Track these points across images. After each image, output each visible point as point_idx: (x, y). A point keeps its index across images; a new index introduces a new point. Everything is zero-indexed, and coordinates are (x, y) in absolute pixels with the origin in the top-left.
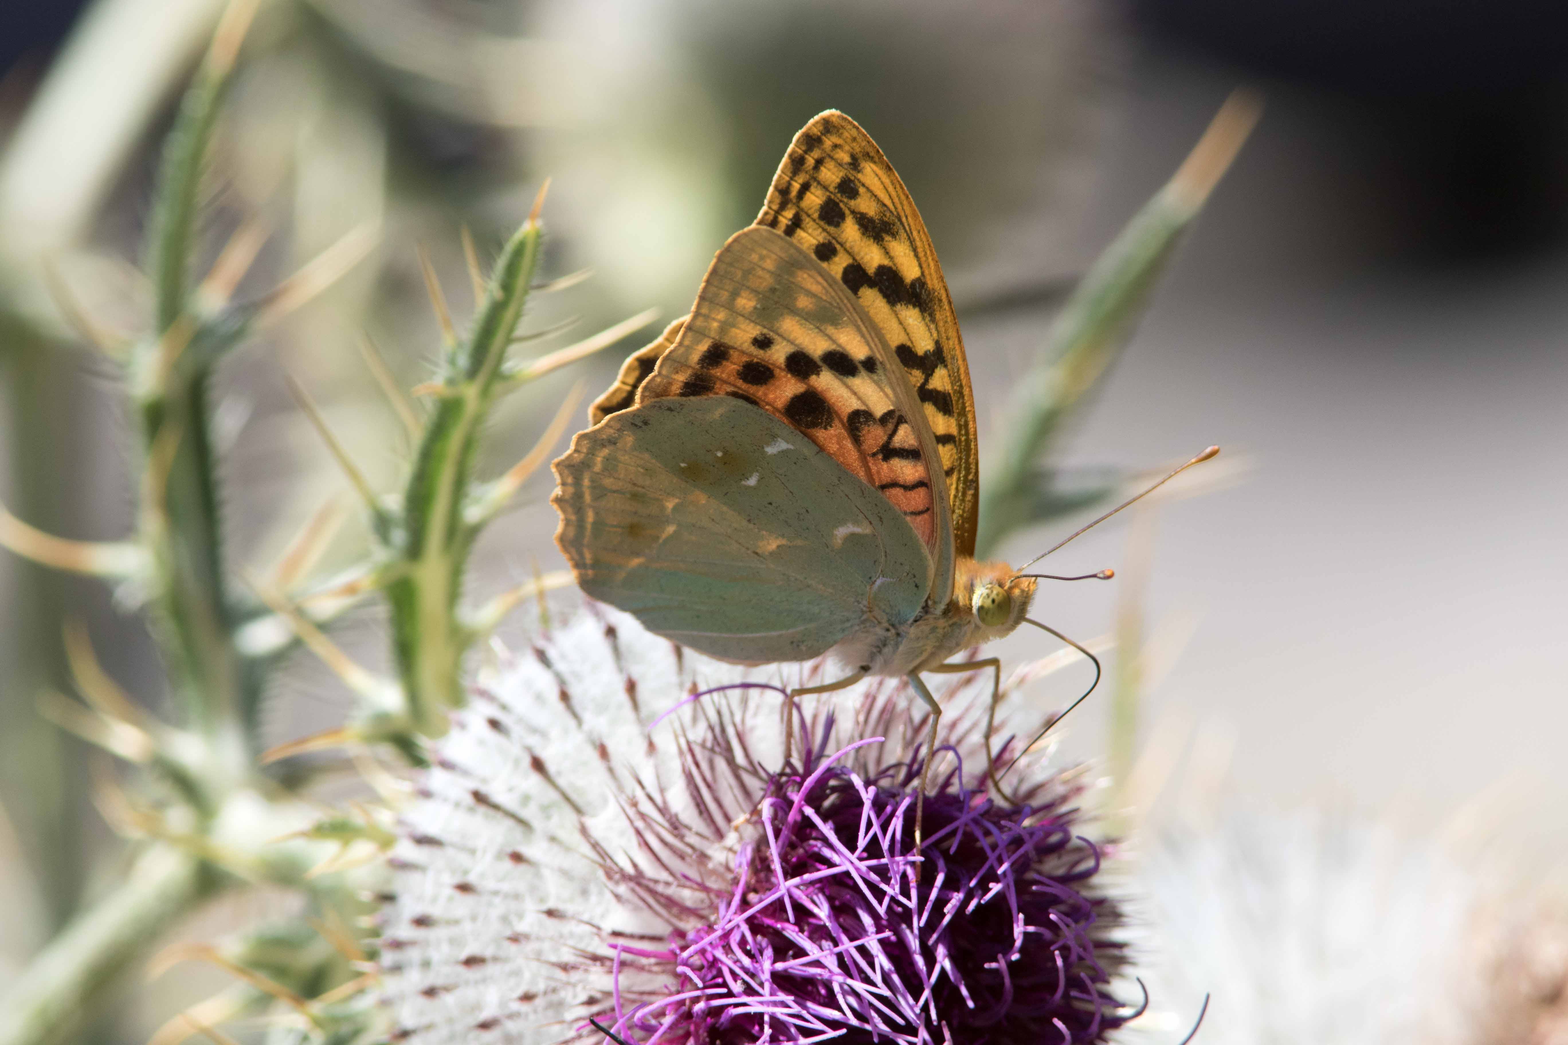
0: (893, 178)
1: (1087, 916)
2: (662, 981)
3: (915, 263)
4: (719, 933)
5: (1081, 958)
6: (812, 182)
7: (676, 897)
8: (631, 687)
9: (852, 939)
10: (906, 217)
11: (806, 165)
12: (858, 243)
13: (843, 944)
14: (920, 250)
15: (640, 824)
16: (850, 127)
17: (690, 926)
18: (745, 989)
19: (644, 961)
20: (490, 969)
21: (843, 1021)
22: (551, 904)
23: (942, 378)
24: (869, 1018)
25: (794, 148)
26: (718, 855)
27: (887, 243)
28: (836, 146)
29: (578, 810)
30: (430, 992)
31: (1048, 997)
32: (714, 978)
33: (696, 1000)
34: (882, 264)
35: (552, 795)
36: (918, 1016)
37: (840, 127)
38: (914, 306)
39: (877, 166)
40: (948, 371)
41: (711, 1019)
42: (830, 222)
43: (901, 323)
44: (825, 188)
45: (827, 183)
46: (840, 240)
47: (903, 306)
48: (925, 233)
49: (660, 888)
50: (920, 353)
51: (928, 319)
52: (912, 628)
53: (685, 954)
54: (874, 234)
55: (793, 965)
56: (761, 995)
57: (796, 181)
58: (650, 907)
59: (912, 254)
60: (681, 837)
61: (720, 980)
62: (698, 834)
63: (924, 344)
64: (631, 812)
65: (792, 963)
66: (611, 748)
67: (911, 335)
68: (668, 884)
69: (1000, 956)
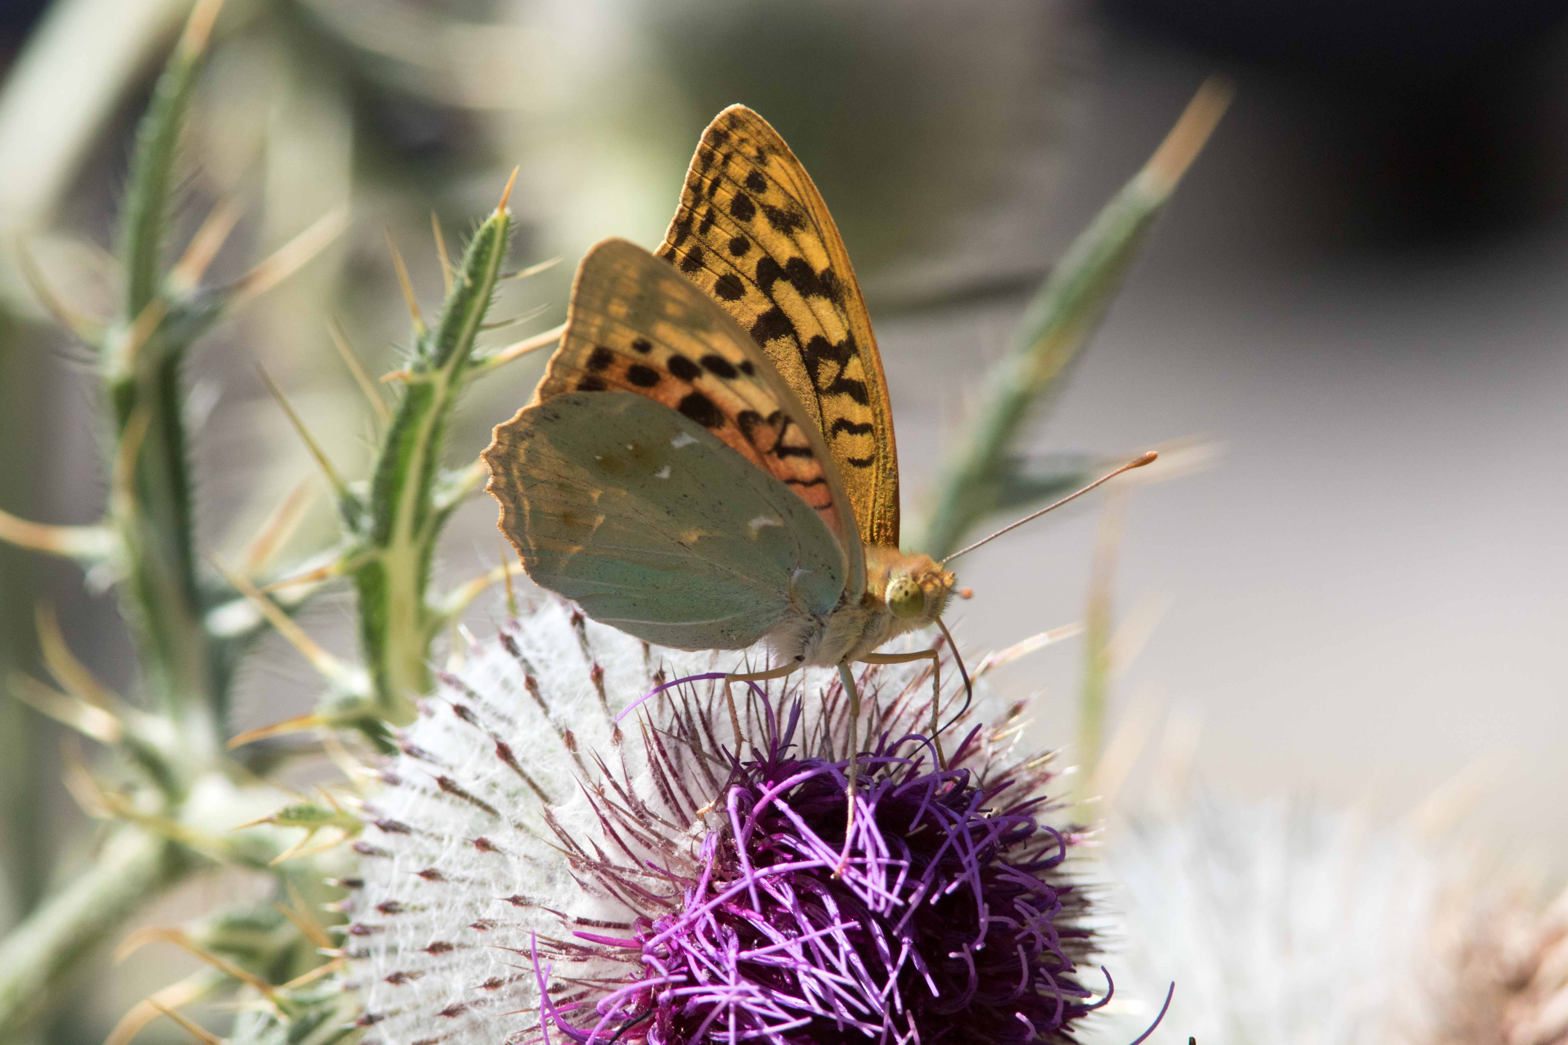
0: (798, 169)
1: (1053, 905)
2: (627, 969)
3: (824, 254)
4: (684, 922)
5: (1045, 948)
6: (721, 177)
7: (641, 885)
8: (598, 675)
9: (817, 928)
10: (813, 208)
11: (715, 161)
12: (769, 236)
13: (808, 933)
14: (828, 241)
15: (606, 813)
16: (754, 120)
17: (656, 913)
18: (710, 978)
19: (609, 949)
20: (456, 956)
21: (807, 1009)
22: (517, 892)
23: (856, 368)
24: (833, 1006)
25: (703, 145)
26: (683, 843)
27: (797, 235)
28: (742, 140)
29: (545, 798)
30: (396, 979)
31: (1015, 987)
32: (679, 966)
33: (661, 987)
34: (793, 257)
35: (520, 783)
36: (882, 1005)
37: (745, 121)
38: (826, 297)
39: (783, 158)
40: (861, 361)
41: (676, 1007)
42: (741, 218)
43: (814, 315)
44: (735, 183)
45: (736, 178)
46: (751, 234)
47: (815, 297)
48: (831, 224)
49: (626, 876)
50: (834, 343)
51: (840, 308)
52: (832, 618)
53: (650, 943)
54: (783, 227)
55: (758, 954)
56: (726, 984)
57: (706, 178)
58: (615, 894)
59: (821, 244)
60: (648, 826)
61: (685, 969)
62: (664, 822)
63: (836, 335)
64: (597, 800)
65: (757, 951)
66: (577, 737)
67: (824, 325)
68: (633, 872)
69: (965, 945)
